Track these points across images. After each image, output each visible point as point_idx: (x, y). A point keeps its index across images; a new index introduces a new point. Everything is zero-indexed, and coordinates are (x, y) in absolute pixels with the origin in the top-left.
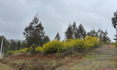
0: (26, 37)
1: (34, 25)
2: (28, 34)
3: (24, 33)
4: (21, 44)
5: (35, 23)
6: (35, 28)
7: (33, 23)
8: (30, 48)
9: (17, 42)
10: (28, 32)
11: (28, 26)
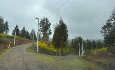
0: (104, 35)
1: (112, 22)
2: (106, 32)
3: (102, 32)
4: (96, 43)
5: (113, 19)
6: (114, 25)
7: (112, 20)
8: (110, 48)
9: (92, 42)
10: (106, 31)
11: (105, 24)
